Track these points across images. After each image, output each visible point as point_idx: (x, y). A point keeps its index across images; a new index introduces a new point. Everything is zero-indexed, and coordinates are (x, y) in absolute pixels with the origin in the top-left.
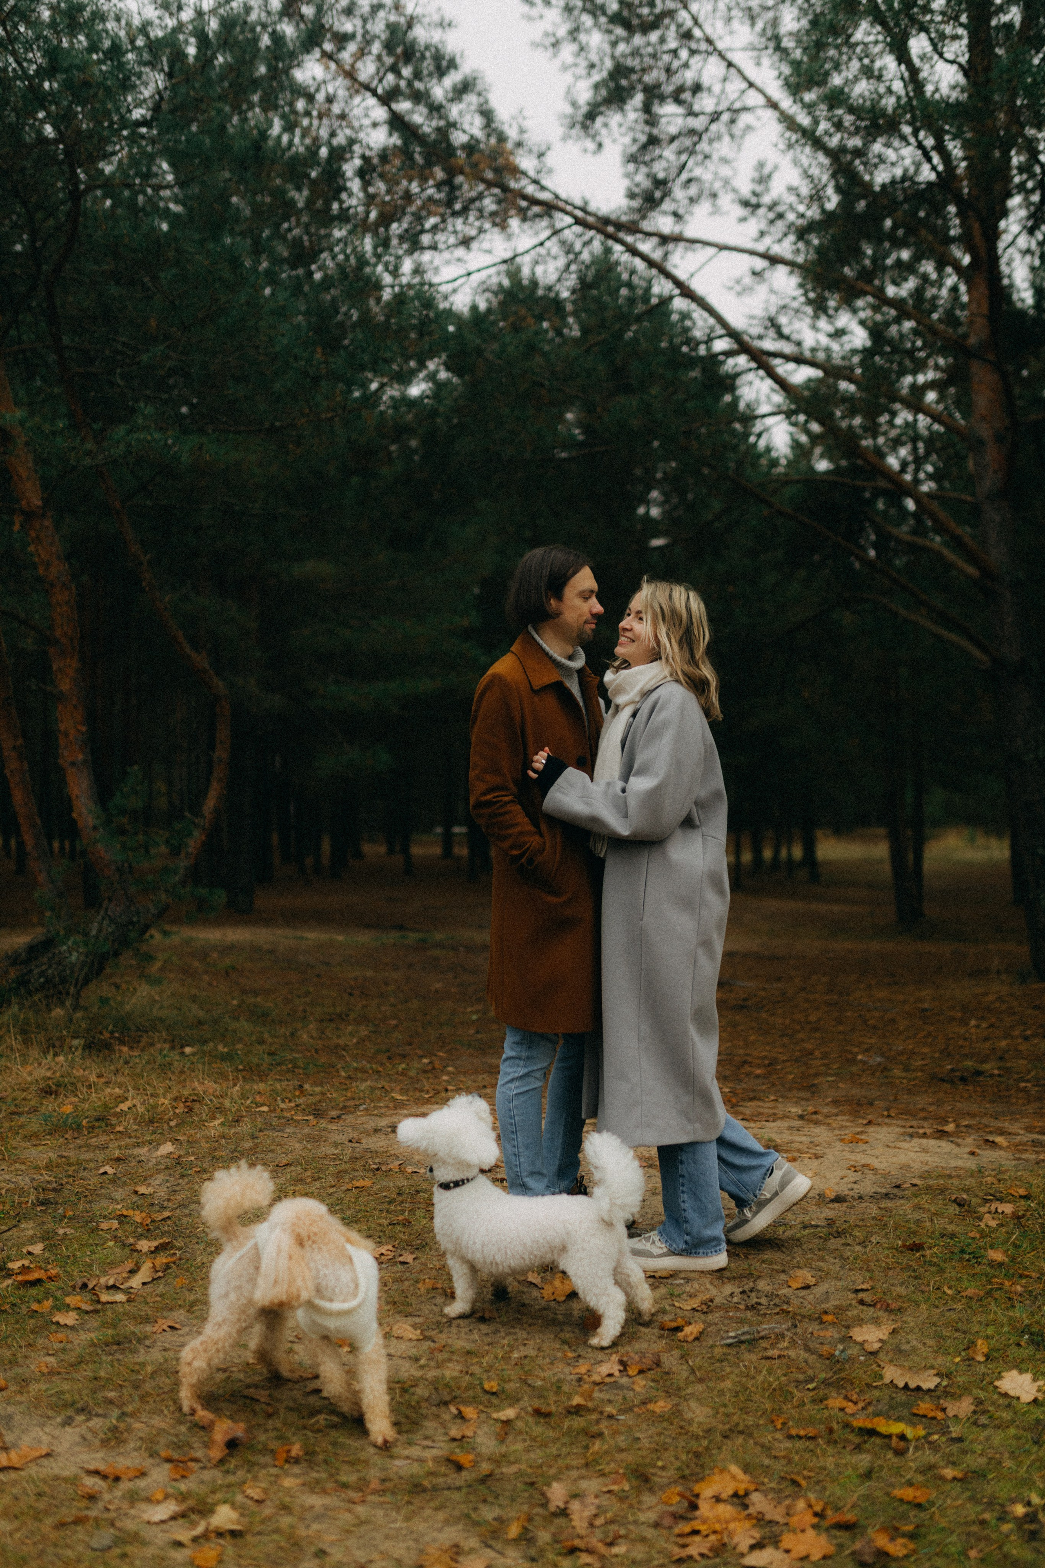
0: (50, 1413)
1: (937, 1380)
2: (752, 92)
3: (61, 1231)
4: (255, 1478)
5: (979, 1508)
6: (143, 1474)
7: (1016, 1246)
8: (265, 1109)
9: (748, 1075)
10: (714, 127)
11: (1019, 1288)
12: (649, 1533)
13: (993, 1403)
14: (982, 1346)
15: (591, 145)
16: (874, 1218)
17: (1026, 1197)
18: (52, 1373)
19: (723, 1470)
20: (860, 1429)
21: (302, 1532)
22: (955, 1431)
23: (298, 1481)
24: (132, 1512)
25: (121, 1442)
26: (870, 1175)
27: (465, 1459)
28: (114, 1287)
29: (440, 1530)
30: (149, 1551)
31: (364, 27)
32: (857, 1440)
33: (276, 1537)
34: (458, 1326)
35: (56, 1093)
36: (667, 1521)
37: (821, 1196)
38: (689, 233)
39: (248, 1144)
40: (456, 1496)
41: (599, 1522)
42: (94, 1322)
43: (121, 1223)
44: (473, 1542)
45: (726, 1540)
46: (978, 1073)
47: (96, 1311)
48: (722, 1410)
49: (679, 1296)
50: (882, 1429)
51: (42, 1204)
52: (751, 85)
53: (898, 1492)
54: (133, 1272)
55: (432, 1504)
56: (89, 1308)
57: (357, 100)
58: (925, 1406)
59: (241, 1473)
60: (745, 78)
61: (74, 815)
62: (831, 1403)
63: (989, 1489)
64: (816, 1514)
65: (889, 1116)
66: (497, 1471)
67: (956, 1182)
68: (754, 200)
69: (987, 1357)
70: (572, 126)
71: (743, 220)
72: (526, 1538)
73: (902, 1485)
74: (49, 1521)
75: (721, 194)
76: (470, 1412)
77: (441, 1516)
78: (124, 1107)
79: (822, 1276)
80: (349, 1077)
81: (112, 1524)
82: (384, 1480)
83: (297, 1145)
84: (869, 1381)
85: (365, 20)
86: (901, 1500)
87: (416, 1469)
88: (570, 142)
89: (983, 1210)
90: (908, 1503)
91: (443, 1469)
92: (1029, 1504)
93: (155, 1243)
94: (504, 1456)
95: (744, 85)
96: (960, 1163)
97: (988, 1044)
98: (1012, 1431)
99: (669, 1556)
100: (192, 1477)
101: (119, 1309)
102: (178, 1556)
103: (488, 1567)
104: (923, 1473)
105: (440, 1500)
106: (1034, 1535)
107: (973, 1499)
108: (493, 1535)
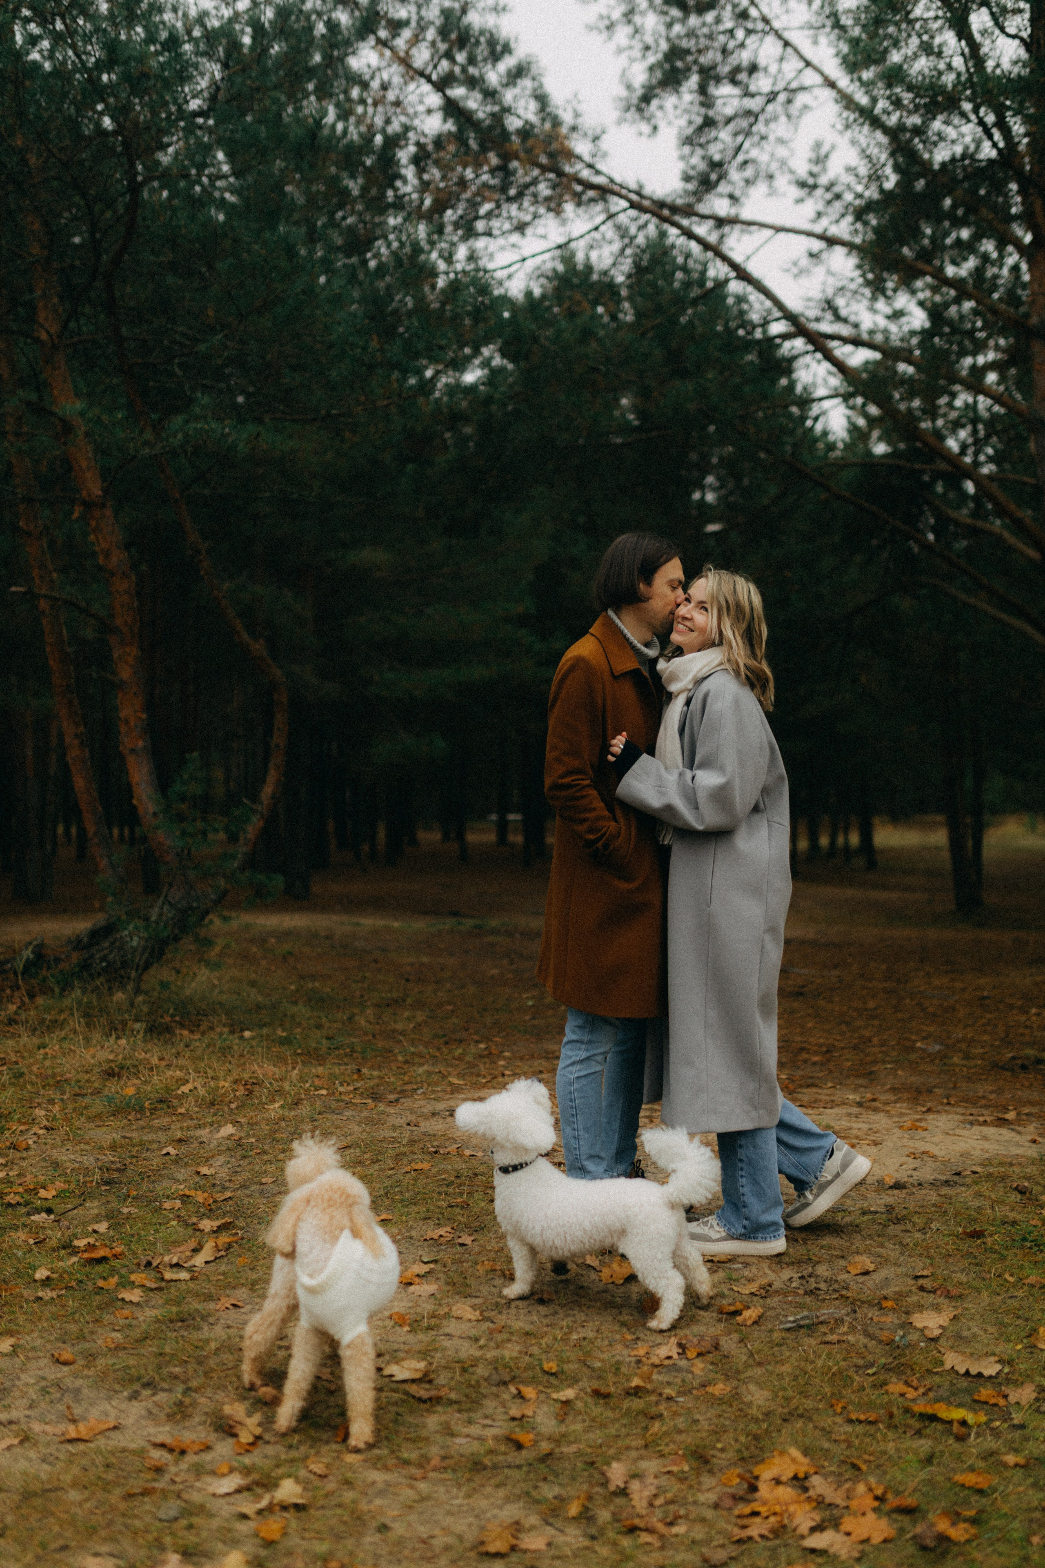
0: (117, 1387)
1: (998, 1367)
2: (809, 72)
3: (125, 1210)
4: (318, 1453)
5: (1041, 1495)
6: (208, 1448)
8: (324, 1092)
9: (805, 1061)
10: (770, 108)
12: (709, 1514)
15: (645, 128)
16: (934, 1205)
18: (119, 1348)
19: (782, 1453)
20: (921, 1415)
21: (364, 1507)
22: (1017, 1418)
23: (360, 1457)
24: (198, 1484)
25: (186, 1416)
26: (930, 1163)
27: (525, 1438)
28: (177, 1265)
29: (500, 1508)
30: (215, 1523)
31: (418, 13)
32: (918, 1425)
33: (339, 1511)
34: (517, 1307)
35: (119, 1076)
36: (728, 1502)
37: (881, 1182)
38: (746, 214)
39: (307, 1127)
40: (516, 1474)
41: (658, 1502)
42: (158, 1299)
43: (183, 1202)
44: (533, 1519)
45: (786, 1521)
46: (1039, 1061)
47: (160, 1289)
48: (781, 1394)
49: (737, 1280)
50: (943, 1415)
51: (107, 1183)
52: (808, 64)
53: (959, 1478)
54: (196, 1251)
55: (493, 1481)
56: (153, 1285)
57: (412, 86)
58: (986, 1393)
59: (303, 1449)
60: (802, 57)
61: (135, 802)
62: (891, 1388)
64: (876, 1498)
65: (949, 1104)
66: (557, 1450)
67: (1017, 1169)
68: (811, 181)
70: (627, 109)
71: (799, 201)
72: (586, 1516)
73: (963, 1471)
74: (118, 1492)
75: (777, 174)
76: (529, 1392)
77: (501, 1493)
78: (185, 1089)
79: (883, 1262)
80: (407, 1062)
81: (179, 1496)
82: (444, 1458)
83: (356, 1128)
84: (930, 1367)
85: (419, 7)
86: (963, 1486)
87: (476, 1447)
88: (625, 127)
90: (969, 1488)
91: (503, 1448)
93: (217, 1223)
94: (564, 1436)
95: (802, 64)
96: (1020, 1151)
99: (729, 1536)
100: (256, 1451)
101: (183, 1286)
102: (244, 1528)
103: (549, 1544)
104: (984, 1459)
105: (500, 1478)
107: (1036, 1485)
108: (553, 1513)
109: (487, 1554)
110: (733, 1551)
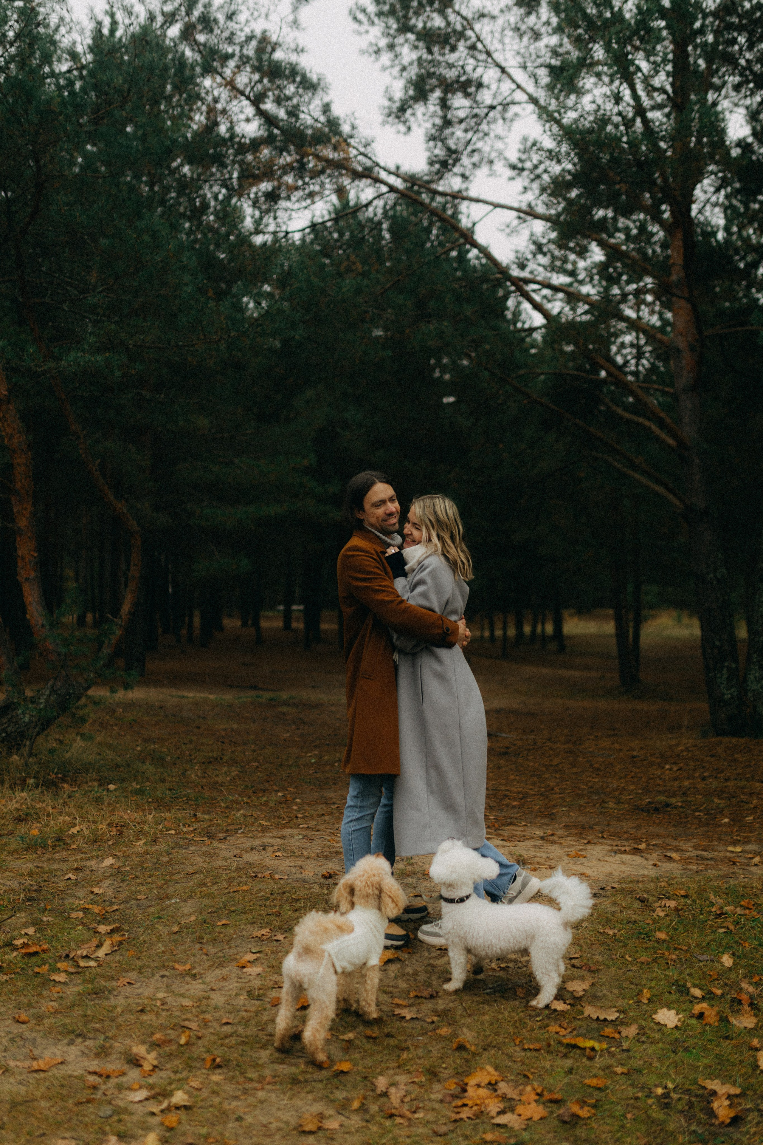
0: (60, 1037)
1: (617, 1014)
2: (519, 92)
3: (45, 919)
4: (195, 1076)
5: (635, 1090)
6: (124, 1074)
7: (675, 929)
8: (173, 832)
9: (507, 805)
10: (491, 115)
11: (674, 957)
12: (437, 1106)
13: (650, 1028)
14: (646, 994)
15: (402, 128)
17: (685, 896)
18: (56, 1012)
19: (482, 1069)
20: (567, 1044)
21: (226, 1106)
22: (625, 1045)
23: (221, 1077)
24: (121, 1096)
25: (107, 1055)
28: (86, 957)
29: (310, 1105)
30: (135, 1118)
32: (565, 1051)
33: (211, 1109)
35: (26, 821)
36: (448, 1099)
39: (165, 859)
40: (320, 1085)
41: (407, 1100)
42: (77, 980)
43: (84, 913)
44: (331, 1112)
45: (483, 1109)
46: (667, 805)
47: (78, 973)
48: (482, 1033)
50: (581, 1044)
51: (29, 900)
52: (518, 86)
53: (587, 1081)
54: (99, 946)
55: (305, 1090)
56: (73, 970)
58: (608, 1031)
59: (185, 1073)
60: (514, 82)
61: (28, 616)
62: (549, 1028)
63: (642, 1080)
64: (537, 1094)
65: (602, 838)
67: (640, 885)
69: (649, 1000)
70: (389, 116)
71: (513, 178)
72: (363, 1109)
73: (590, 1077)
74: (71, 1101)
75: (496, 160)
77: (310, 1097)
78: (74, 830)
80: (227, 807)
81: (110, 1103)
82: (274, 1077)
83: (199, 859)
84: (573, 1015)
85: (241, 46)
86: (589, 1086)
89: (656, 905)
90: (593, 1087)
91: (310, 1070)
92: (666, 1087)
93: (110, 928)
95: (514, 86)
96: (645, 872)
97: (676, 783)
98: (660, 1045)
99: (449, 1118)
100: (155, 1075)
101: (94, 971)
102: (154, 1121)
103: (341, 1126)
104: (604, 1070)
105: (309, 1088)
106: (667, 1106)
107: (632, 1085)
108: (343, 1107)
109: (304, 1132)
110: (451, 1126)
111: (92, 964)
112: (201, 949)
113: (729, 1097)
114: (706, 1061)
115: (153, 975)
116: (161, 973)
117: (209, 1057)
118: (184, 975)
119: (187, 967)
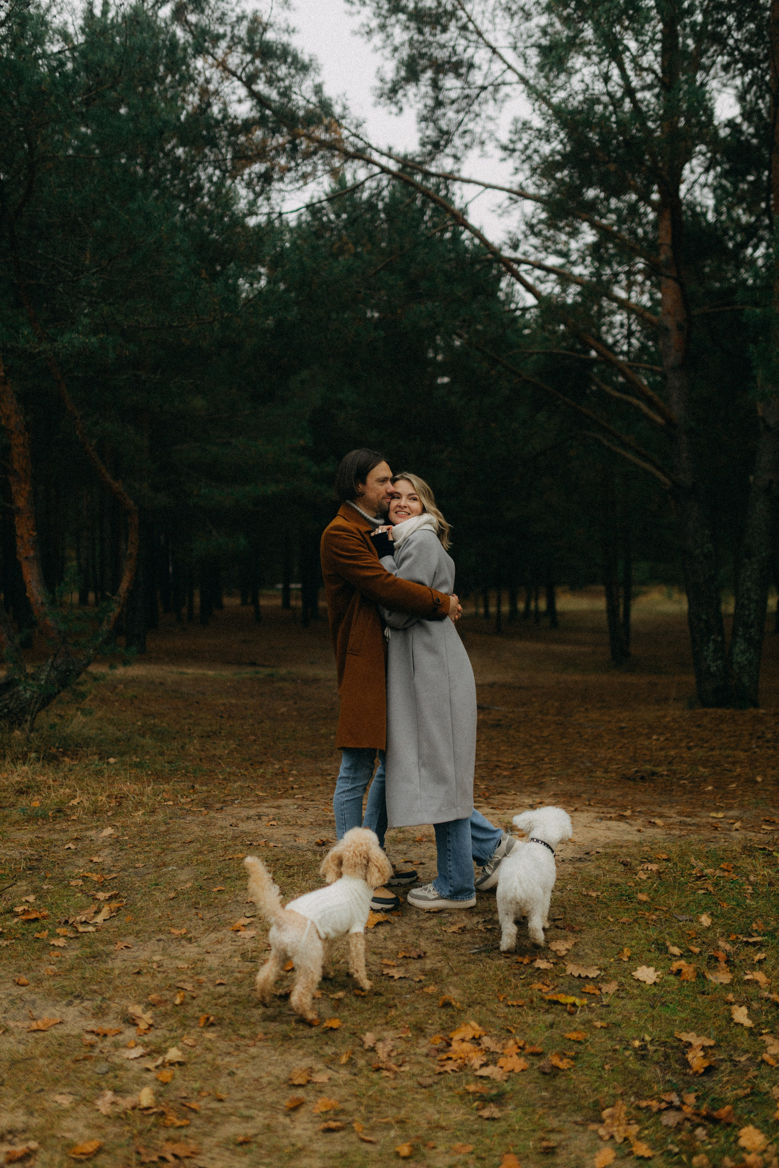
0: (58, 998)
1: (598, 972)
2: (509, 73)
3: (45, 887)
4: (189, 1033)
5: (614, 1043)
6: (121, 1033)
7: (656, 891)
8: (171, 803)
9: (498, 776)
10: (482, 95)
11: (654, 917)
12: (422, 1059)
13: (630, 985)
14: (627, 952)
15: (394, 109)
16: (570, 874)
17: (668, 860)
18: (55, 975)
19: (466, 1024)
20: (550, 1001)
21: (219, 1061)
22: (605, 1001)
23: (215, 1035)
24: (117, 1053)
25: (104, 1015)
26: (571, 846)
28: (85, 922)
29: (300, 1060)
30: (131, 1074)
31: (232, 31)
32: (547, 1007)
33: (204, 1065)
35: (27, 793)
36: (433, 1053)
38: (464, 174)
39: (163, 828)
40: (310, 1042)
41: (393, 1054)
42: (76, 944)
43: (84, 881)
44: (320, 1066)
45: (467, 1062)
46: (653, 774)
47: (77, 938)
48: (468, 991)
49: (445, 924)
50: (563, 1000)
51: (30, 869)
52: (510, 67)
53: (568, 1035)
54: (97, 912)
55: (295, 1046)
56: (72, 936)
57: (226, 83)
58: (589, 988)
59: (179, 1031)
60: (505, 62)
61: (28, 594)
62: (534, 986)
63: (621, 1033)
64: (519, 1048)
65: (589, 805)
67: (625, 850)
68: (511, 146)
69: (629, 958)
70: (381, 96)
71: (503, 160)
72: (351, 1063)
73: (570, 1031)
74: (68, 1059)
75: (487, 142)
77: (301, 1052)
78: (74, 802)
80: (225, 779)
81: (106, 1060)
82: (266, 1034)
83: (196, 829)
84: (558, 973)
85: (233, 27)
86: (569, 1039)
87: (284, 1027)
88: (379, 108)
89: (639, 868)
90: (573, 1041)
91: (300, 1027)
92: (643, 1040)
93: (108, 895)
95: (505, 67)
96: (630, 837)
97: (663, 753)
98: (639, 1000)
99: (434, 1071)
100: (150, 1034)
101: (92, 936)
102: (149, 1076)
103: (330, 1079)
104: (584, 1024)
105: (300, 1044)
106: (643, 1057)
107: (611, 1038)
108: (331, 1062)
109: (294, 1085)
110: (436, 1079)
111: (91, 929)
112: (197, 914)
113: (703, 1048)
114: (683, 1015)
115: (150, 939)
116: (158, 937)
117: (203, 1016)
118: (179, 939)
119: (184, 931)
